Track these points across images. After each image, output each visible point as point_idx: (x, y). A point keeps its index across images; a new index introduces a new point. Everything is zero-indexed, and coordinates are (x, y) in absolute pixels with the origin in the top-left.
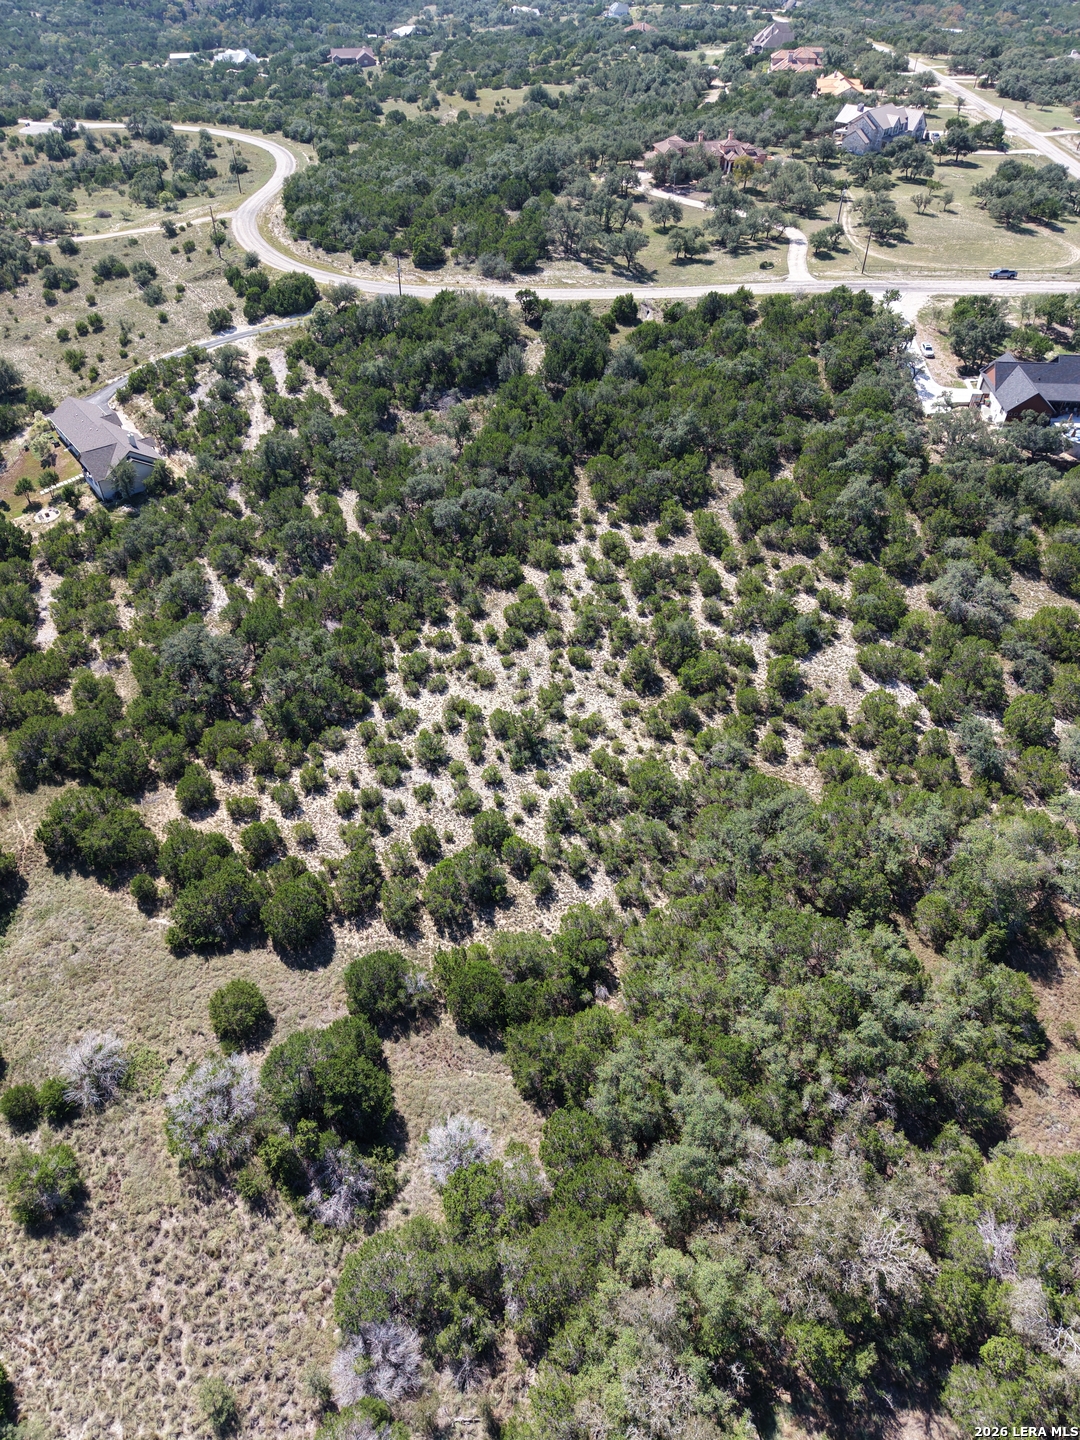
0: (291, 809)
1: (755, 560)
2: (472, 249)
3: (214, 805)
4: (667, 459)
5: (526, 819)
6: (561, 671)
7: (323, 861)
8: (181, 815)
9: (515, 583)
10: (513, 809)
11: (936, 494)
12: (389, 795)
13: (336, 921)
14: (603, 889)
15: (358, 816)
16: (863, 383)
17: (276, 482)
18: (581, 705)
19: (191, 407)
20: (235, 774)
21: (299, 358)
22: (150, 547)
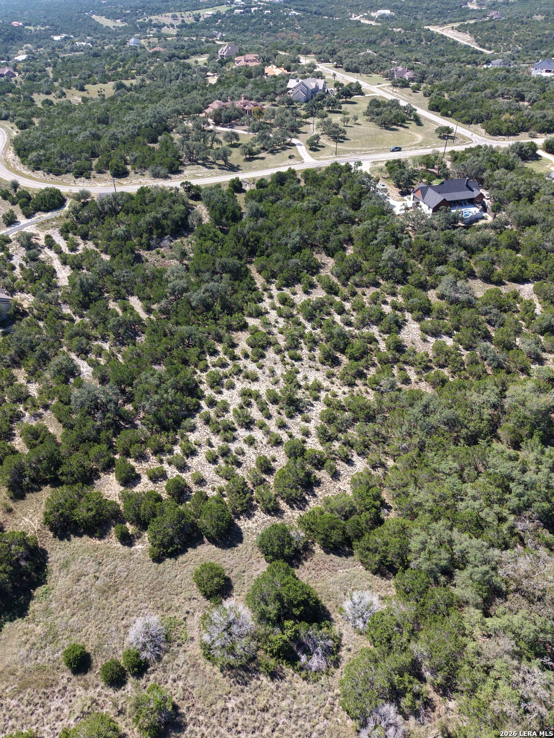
0: (183, 468)
2: (142, 165)
3: (138, 478)
4: (293, 254)
5: (307, 440)
6: (288, 364)
7: (214, 489)
8: (122, 488)
9: (244, 327)
10: (299, 437)
12: (233, 447)
13: (235, 518)
14: (361, 465)
15: (221, 461)
17: (90, 299)
18: (306, 378)
19: (13, 268)
20: (142, 458)
21: (68, 232)
22: (32, 349)
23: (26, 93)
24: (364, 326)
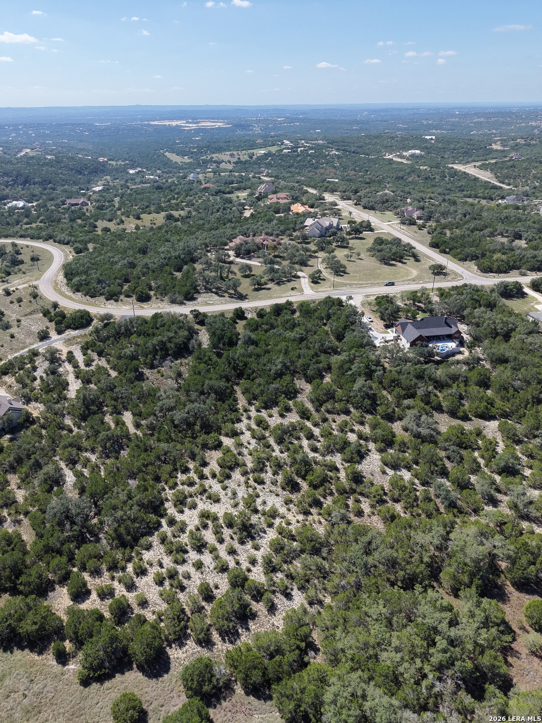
0: (131, 587)
1: (325, 420)
2: (163, 292)
3: (88, 593)
4: (275, 379)
5: (252, 568)
6: (251, 487)
7: (154, 613)
8: (72, 603)
9: (218, 446)
10: (245, 565)
11: (393, 381)
12: (181, 569)
13: (168, 645)
14: (299, 599)
15: (167, 583)
16: (348, 337)
17: (89, 412)
18: (264, 503)
19: (35, 379)
20: (96, 573)
21: (87, 349)
22: (29, 457)
23: (92, 221)
24: (329, 453)
